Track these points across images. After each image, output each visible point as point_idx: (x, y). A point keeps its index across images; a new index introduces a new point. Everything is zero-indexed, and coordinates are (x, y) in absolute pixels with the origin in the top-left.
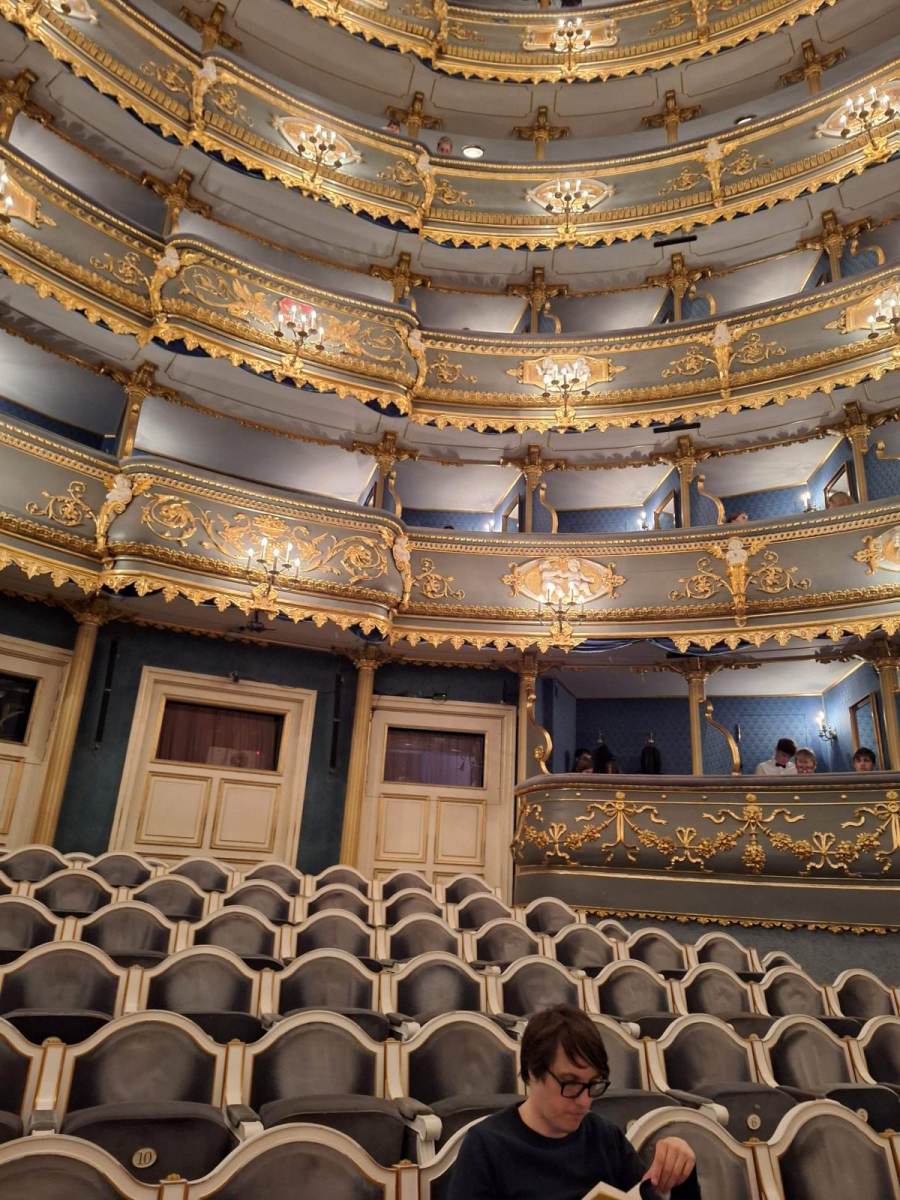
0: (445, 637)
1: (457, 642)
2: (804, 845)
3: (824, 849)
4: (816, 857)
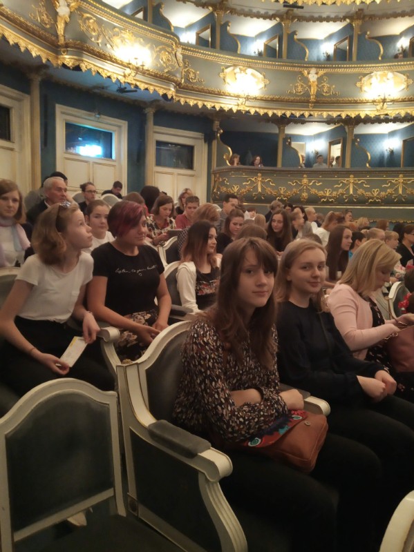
0: (195, 102)
1: (200, 104)
2: (321, 193)
3: (328, 195)
4: (324, 197)
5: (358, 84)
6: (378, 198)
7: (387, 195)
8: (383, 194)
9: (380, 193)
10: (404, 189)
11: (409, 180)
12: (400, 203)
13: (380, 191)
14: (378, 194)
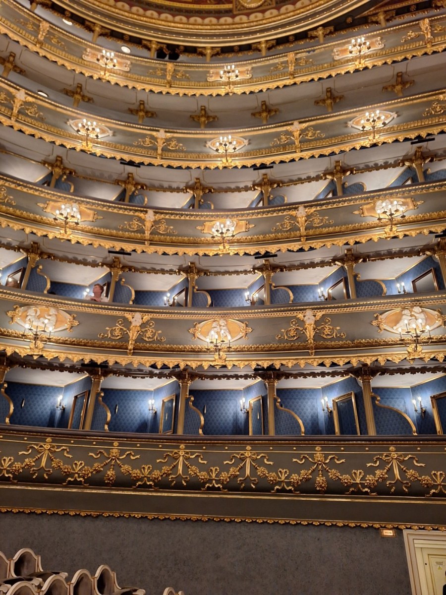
5: (10, 314)
6: (8, 472)
7: (23, 468)
8: (18, 465)
9: (13, 463)
10: (50, 460)
11: (58, 447)
12: (40, 481)
13: (15, 461)
14: (10, 466)
